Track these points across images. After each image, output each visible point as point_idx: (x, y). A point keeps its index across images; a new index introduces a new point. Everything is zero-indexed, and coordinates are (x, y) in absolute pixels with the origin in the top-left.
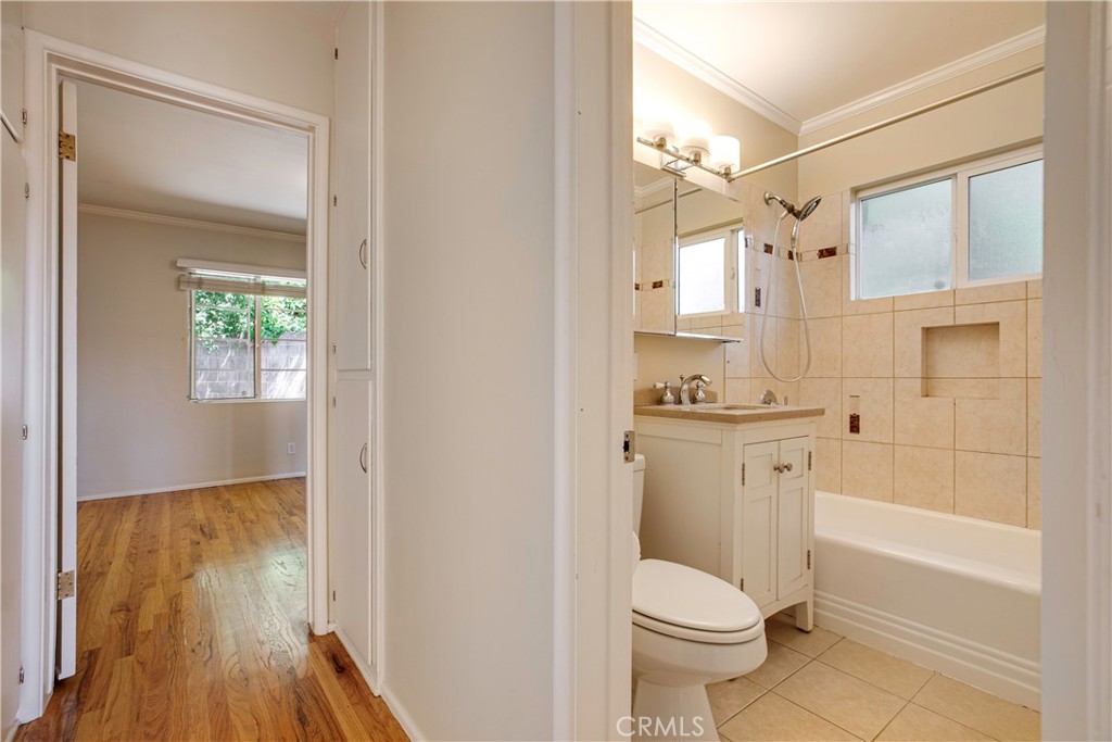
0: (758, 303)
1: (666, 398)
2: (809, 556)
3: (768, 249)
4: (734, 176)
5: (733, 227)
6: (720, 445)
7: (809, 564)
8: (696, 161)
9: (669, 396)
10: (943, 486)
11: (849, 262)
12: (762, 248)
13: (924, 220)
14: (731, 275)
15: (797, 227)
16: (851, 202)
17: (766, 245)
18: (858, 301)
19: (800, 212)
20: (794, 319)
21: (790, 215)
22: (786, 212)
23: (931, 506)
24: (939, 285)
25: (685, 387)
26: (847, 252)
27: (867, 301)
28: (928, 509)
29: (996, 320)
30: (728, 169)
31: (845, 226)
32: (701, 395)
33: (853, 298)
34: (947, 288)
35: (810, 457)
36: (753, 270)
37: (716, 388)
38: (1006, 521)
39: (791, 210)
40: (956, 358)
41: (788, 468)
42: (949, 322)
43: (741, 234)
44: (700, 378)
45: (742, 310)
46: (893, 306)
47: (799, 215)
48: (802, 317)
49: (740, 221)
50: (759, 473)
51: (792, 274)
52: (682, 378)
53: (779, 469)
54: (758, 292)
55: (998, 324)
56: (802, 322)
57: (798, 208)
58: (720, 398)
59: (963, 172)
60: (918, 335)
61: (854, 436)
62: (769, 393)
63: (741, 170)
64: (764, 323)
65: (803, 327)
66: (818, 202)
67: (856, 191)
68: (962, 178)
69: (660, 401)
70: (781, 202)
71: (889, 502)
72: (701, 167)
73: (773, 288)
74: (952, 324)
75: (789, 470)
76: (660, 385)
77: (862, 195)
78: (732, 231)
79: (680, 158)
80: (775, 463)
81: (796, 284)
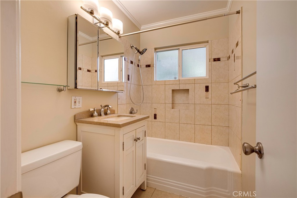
0: (128, 79)
1: (94, 115)
2: (145, 165)
3: (132, 62)
4: (121, 36)
5: (122, 55)
6: (114, 136)
7: (145, 168)
8: (107, 25)
9: (96, 114)
10: (177, 133)
11: (154, 69)
12: (130, 62)
13: (172, 60)
14: (120, 70)
15: (140, 57)
16: (154, 52)
17: (131, 61)
18: (156, 81)
19: (141, 52)
20: (139, 85)
21: (138, 53)
22: (137, 51)
23: (174, 139)
24: (175, 78)
25: (103, 110)
26: (153, 66)
27: (158, 81)
28: (173, 140)
29: (188, 89)
30: (119, 31)
31: (153, 59)
32: (109, 112)
33: (155, 80)
34: (177, 79)
35: (145, 132)
36: (127, 69)
37: (114, 108)
38: (190, 142)
39: (138, 51)
40: (180, 98)
41: (139, 139)
42: (178, 89)
43: (123, 57)
44: (108, 106)
45: (124, 81)
46: (165, 83)
47: (141, 53)
48: (141, 84)
49: (123, 53)
50: (129, 143)
51: (139, 71)
52: (101, 106)
53: (136, 140)
54: (129, 76)
55: (189, 89)
56: (141, 86)
57: (141, 50)
58: (116, 112)
59: (181, 48)
60: (171, 92)
61: (155, 120)
62: (132, 109)
63: (123, 34)
64: (131, 85)
65: (141, 88)
66: (146, 50)
67: (156, 49)
68: (181, 50)
69: (92, 116)
70: (136, 48)
71: (164, 138)
72: (109, 28)
73: (133, 75)
74: (179, 89)
75: (139, 140)
76: (92, 110)
77: (157, 50)
78: (121, 56)
79: (101, 22)
80: (135, 138)
81: (140, 75)
